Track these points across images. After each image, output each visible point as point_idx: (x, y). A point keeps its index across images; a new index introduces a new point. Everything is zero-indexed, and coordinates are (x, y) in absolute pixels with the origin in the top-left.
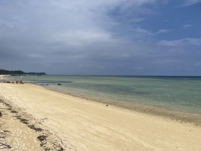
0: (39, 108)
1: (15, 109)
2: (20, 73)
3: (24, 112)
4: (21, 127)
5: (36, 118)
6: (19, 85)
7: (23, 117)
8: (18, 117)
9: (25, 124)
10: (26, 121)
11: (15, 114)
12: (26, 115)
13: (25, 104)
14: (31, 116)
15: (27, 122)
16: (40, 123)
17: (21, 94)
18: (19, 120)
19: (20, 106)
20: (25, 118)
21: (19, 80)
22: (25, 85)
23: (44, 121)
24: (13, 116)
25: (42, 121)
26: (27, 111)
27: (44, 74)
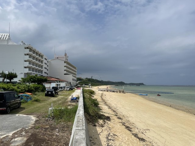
0: (140, 118)
1: (120, 116)
2: (121, 84)
3: (128, 119)
4: (127, 134)
5: (138, 127)
6: (122, 94)
7: (127, 124)
8: (124, 124)
9: (130, 132)
10: (130, 128)
11: (120, 121)
12: (129, 122)
13: (128, 112)
14: (133, 125)
15: (131, 130)
16: (142, 133)
17: (123, 103)
18: (124, 127)
19: (124, 114)
20: (129, 126)
21: (122, 90)
22: (126, 94)
23: (147, 131)
24: (119, 122)
25: (144, 131)
26: (130, 119)
27: (142, 84)
